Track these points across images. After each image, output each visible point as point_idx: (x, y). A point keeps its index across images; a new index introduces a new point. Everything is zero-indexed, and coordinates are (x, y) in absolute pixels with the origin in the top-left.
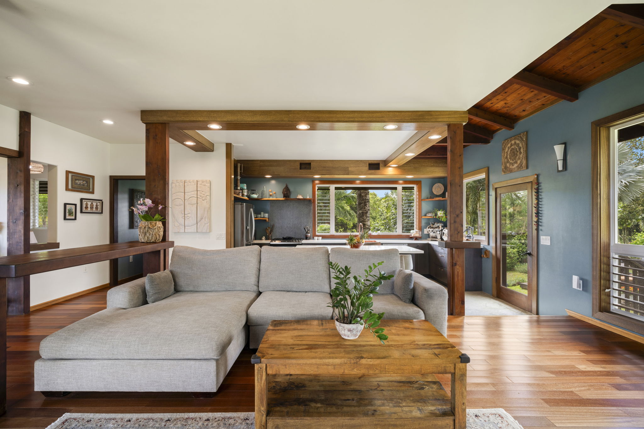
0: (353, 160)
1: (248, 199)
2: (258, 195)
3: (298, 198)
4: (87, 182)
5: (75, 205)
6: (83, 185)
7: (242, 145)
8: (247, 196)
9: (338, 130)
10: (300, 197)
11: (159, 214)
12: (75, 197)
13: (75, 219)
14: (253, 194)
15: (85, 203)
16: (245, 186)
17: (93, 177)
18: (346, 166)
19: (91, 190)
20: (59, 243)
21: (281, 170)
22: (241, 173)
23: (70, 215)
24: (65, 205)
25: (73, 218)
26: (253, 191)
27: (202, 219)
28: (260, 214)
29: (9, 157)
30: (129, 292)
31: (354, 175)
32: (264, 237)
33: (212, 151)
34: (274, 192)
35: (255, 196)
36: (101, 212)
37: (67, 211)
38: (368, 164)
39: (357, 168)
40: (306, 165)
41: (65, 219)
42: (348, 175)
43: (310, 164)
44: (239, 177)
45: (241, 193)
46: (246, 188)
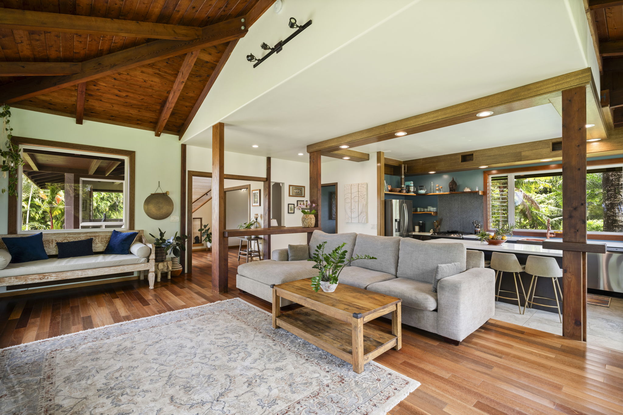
0: (528, 143)
1: (415, 195)
2: (426, 190)
3: (465, 191)
4: (300, 190)
5: (294, 204)
6: (298, 192)
7: (390, 151)
8: (414, 192)
9: (518, 110)
10: (467, 190)
11: (315, 210)
12: (294, 200)
13: (294, 213)
14: (421, 189)
15: (299, 203)
16: (411, 184)
17: (304, 187)
18: (518, 150)
19: (303, 195)
21: (442, 166)
22: (405, 172)
23: (291, 210)
24: (289, 204)
25: (293, 212)
26: (421, 188)
27: (361, 213)
28: (427, 208)
29: (264, 181)
30: (279, 253)
31: (529, 160)
32: (432, 230)
33: (368, 159)
34: (441, 187)
35: (422, 192)
37: (289, 208)
38: (551, 143)
39: (534, 151)
40: (467, 157)
41: (289, 213)
42: (521, 161)
43: (472, 155)
44: (403, 177)
45: (405, 190)
46: (412, 185)
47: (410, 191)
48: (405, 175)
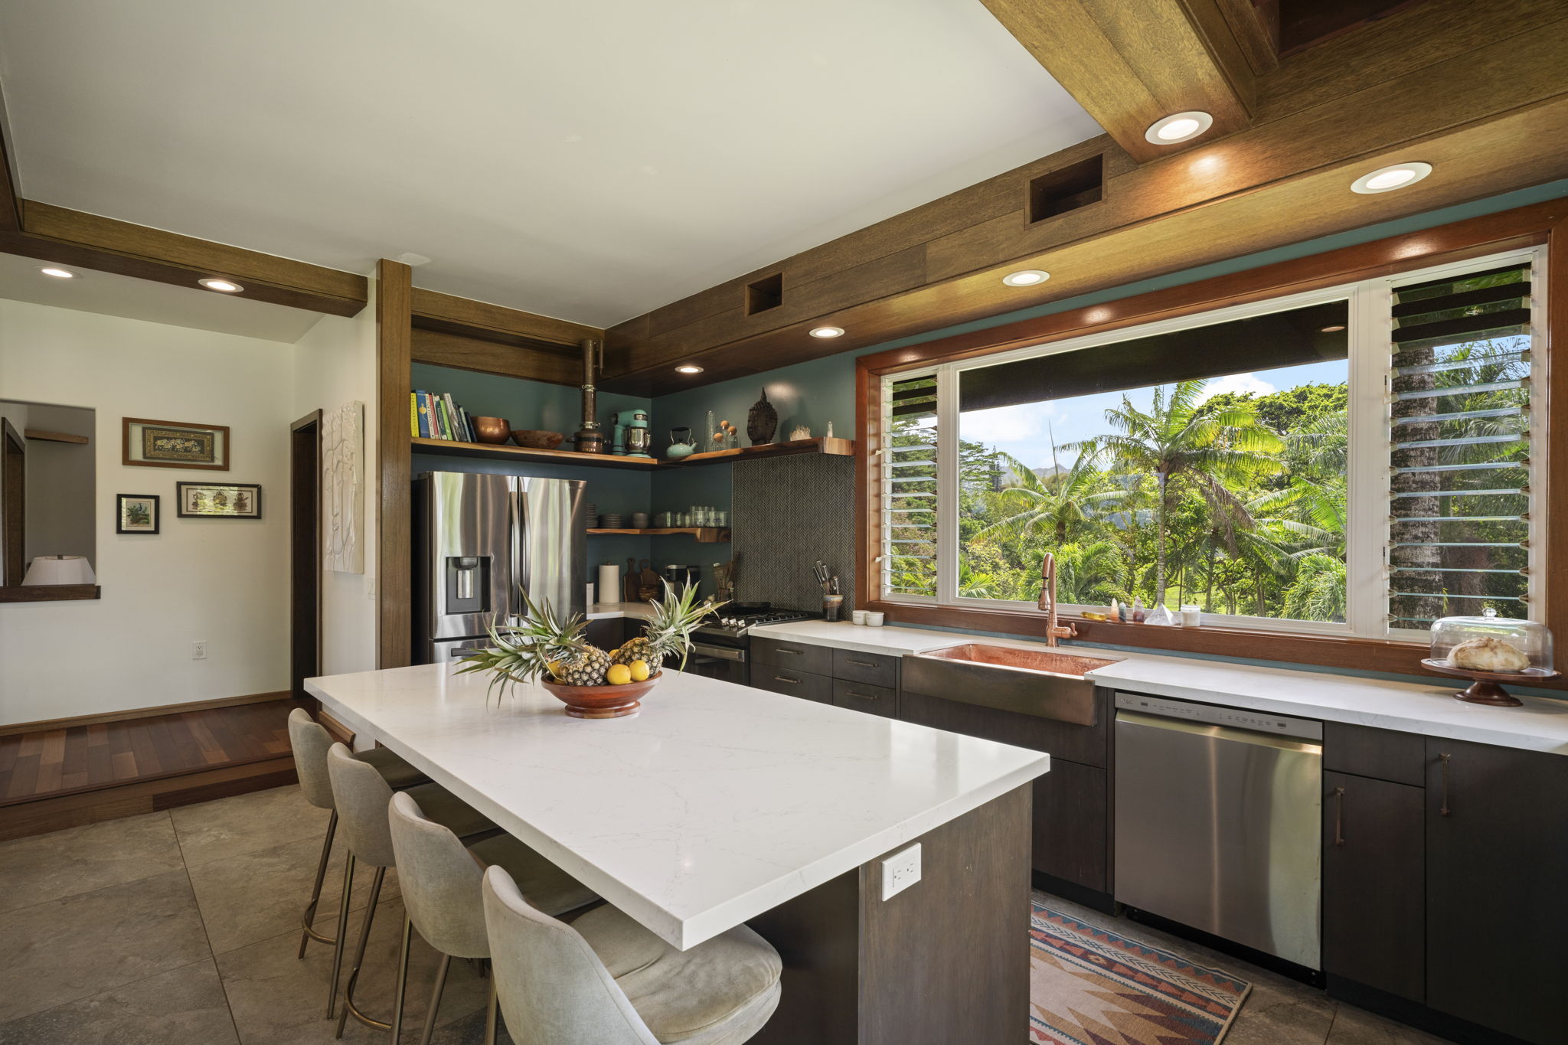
1: (655, 461)
2: (694, 445)
4: (201, 443)
5: (156, 498)
6: (187, 450)
8: (646, 450)
10: (801, 434)
12: (153, 480)
13: (156, 531)
14: (679, 442)
15: (194, 492)
16: (637, 418)
17: (225, 430)
19: (217, 463)
20: (99, 588)
22: (596, 371)
23: (136, 521)
24: (121, 498)
26: (679, 435)
28: (690, 513)
34: (732, 428)
35: (683, 450)
36: (255, 513)
37: (126, 513)
38: (1028, 185)
39: (969, 233)
41: (122, 531)
43: (778, 279)
44: (590, 388)
45: (598, 440)
46: (642, 423)
47: (634, 447)
48: (596, 384)
